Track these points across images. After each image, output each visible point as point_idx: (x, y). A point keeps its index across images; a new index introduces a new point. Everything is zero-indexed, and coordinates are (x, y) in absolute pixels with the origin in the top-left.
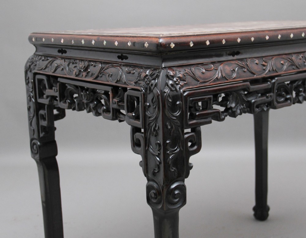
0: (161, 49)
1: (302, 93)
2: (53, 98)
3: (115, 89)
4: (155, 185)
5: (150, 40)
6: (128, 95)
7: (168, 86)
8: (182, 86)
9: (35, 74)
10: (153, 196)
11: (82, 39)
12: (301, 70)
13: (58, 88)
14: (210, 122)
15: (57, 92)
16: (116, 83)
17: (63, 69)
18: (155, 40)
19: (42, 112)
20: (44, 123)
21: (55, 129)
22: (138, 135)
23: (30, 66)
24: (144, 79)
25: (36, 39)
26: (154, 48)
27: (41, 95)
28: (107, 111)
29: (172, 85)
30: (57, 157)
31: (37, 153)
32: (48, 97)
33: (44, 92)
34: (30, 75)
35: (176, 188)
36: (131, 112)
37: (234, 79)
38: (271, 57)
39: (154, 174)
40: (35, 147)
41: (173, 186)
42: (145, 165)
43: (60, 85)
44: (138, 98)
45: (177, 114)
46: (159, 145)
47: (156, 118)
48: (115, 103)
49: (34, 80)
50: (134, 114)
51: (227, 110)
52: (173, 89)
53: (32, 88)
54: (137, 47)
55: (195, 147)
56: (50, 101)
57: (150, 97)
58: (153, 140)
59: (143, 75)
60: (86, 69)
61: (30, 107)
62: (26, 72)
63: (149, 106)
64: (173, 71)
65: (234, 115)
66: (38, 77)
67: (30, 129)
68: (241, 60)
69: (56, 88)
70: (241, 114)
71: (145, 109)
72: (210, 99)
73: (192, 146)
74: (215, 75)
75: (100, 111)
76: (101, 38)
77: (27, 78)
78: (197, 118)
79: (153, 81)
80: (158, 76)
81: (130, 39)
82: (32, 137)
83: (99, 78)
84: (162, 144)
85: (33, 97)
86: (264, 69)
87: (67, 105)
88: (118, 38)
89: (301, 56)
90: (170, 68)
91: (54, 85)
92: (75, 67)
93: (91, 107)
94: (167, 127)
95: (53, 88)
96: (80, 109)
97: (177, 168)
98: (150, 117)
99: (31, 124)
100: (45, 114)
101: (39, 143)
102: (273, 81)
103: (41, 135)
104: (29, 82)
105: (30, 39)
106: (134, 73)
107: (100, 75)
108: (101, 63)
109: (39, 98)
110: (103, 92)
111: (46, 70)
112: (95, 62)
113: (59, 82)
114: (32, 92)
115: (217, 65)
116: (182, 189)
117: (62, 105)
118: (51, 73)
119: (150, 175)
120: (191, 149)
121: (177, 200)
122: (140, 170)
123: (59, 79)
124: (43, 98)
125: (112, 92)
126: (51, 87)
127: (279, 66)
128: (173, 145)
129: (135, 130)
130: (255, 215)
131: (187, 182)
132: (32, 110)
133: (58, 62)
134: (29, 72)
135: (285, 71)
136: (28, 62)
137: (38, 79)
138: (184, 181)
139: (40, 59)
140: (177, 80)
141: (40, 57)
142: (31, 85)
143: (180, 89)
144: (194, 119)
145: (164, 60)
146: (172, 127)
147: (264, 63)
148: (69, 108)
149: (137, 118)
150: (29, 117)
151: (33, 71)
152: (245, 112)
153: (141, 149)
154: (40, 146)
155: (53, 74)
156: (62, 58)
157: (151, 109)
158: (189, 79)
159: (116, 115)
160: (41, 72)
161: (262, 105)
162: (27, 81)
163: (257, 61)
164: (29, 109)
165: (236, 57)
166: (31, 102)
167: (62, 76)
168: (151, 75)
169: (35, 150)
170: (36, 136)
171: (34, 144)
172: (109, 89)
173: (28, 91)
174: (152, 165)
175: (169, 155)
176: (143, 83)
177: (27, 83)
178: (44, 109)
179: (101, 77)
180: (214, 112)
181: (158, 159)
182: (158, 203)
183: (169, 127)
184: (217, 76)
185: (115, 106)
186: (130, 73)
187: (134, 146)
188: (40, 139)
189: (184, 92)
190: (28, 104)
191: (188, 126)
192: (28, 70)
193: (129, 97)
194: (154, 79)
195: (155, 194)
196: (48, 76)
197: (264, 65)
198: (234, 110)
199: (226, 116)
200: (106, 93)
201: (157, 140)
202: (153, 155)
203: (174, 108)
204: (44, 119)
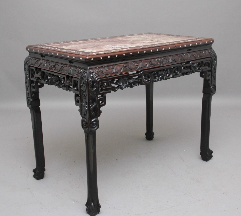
0: (87, 61)
1: (157, 77)
2: (38, 78)
3: (68, 77)
4: (85, 120)
5: (83, 56)
6: (73, 80)
7: (90, 77)
8: (97, 77)
9: (29, 66)
10: (84, 124)
11: (52, 52)
12: (156, 66)
13: (41, 74)
14: (110, 92)
15: (40, 75)
16: (68, 74)
17: (43, 65)
18: (84, 57)
19: (32, 85)
20: (34, 90)
21: (39, 92)
22: (78, 98)
23: (27, 62)
24: (80, 73)
25: (30, 49)
26: (84, 61)
27: (33, 76)
28: (64, 86)
29: (92, 76)
30: (40, 106)
31: (30, 104)
32: (36, 78)
33: (34, 75)
34: (27, 66)
35: (94, 121)
36: (75, 87)
37: (121, 72)
38: (141, 61)
39: (85, 115)
40: (29, 101)
41: (93, 120)
42: (81, 111)
43: (42, 72)
44: (78, 81)
45: (95, 89)
46: (87, 102)
47: (85, 91)
48: (68, 83)
49: (29, 69)
50: (76, 89)
51: (118, 87)
52: (92, 78)
53: (28, 73)
54: (77, 59)
55: (103, 103)
56: (37, 80)
57: (83, 82)
58: (84, 100)
59: (80, 72)
60: (54, 66)
61: (27, 82)
62: (25, 65)
63: (82, 85)
64: (93, 70)
65: (122, 88)
66: (31, 68)
67: (27, 93)
68: (126, 63)
69: (40, 73)
70: (125, 88)
71: (81, 86)
72: (110, 82)
73: (102, 102)
74: (112, 71)
75: (61, 86)
76: (61, 53)
77: (25, 68)
78: (103, 91)
79: (84, 75)
80: (86, 73)
81: (74, 55)
82: (28, 96)
83: (60, 71)
84: (88, 102)
85: (28, 77)
86: (137, 67)
87: (45, 82)
88: (69, 54)
89: (156, 60)
90: (92, 69)
91: (39, 72)
92: (49, 65)
93: (57, 84)
94: (90, 95)
95: (39, 74)
96: (52, 84)
97: (95, 112)
98: (82, 90)
99: (27, 90)
100: (34, 86)
101: (31, 100)
102: (141, 72)
103: (32, 96)
104: (26, 70)
105: (27, 49)
106: (76, 71)
107: (61, 70)
108: (62, 64)
109: (31, 78)
110: (62, 78)
111: (35, 65)
112: (59, 63)
113: (41, 71)
114: (27, 75)
115: (114, 66)
116: (97, 121)
117: (42, 82)
118: (37, 67)
119: (83, 115)
120: (101, 104)
121: (95, 126)
122: (79, 113)
123: (41, 70)
124: (33, 78)
125: (66, 78)
126: (37, 73)
127: (145, 65)
128: (93, 102)
129: (76, 95)
130: (146, 137)
131: (99, 118)
132: (28, 83)
133: (41, 61)
134: (26, 65)
135: (148, 67)
136: (25, 60)
137: (31, 69)
138: (98, 118)
139: (32, 59)
140: (94, 74)
141: (32, 58)
142: (27, 71)
143: (96, 78)
144: (102, 91)
145: (89, 66)
146: (92, 95)
147: (137, 64)
148: (46, 84)
149: (77, 90)
150: (26, 87)
151: (29, 65)
152: (128, 87)
153: (79, 104)
154: (32, 101)
155: (39, 67)
156: (43, 60)
157: (83, 86)
158: (100, 73)
159: (68, 88)
160: (32, 66)
161: (136, 84)
162: (25, 69)
163: (133, 64)
164: (26, 83)
165: (123, 62)
166: (27, 80)
167: (43, 68)
168: (83, 72)
169: (29, 103)
170: (30, 96)
171: (29, 100)
172: (65, 76)
173: (25, 74)
174: (84, 111)
175: (91, 107)
176: (79, 75)
177: (25, 70)
178: (34, 83)
179: (61, 71)
180: (112, 88)
181: (86, 108)
182: (86, 127)
183: (91, 95)
184: (113, 71)
185: (68, 84)
186: (74, 70)
187: (76, 103)
188: (32, 98)
189: (98, 79)
190: (26, 80)
191: (100, 94)
192: (25, 64)
193: (74, 81)
194: (85, 74)
195: (85, 124)
196: (36, 68)
197: (137, 65)
198: (122, 86)
199: (118, 89)
200: (64, 78)
201: (86, 100)
202: (84, 107)
203: (93, 86)
204: (34, 88)
